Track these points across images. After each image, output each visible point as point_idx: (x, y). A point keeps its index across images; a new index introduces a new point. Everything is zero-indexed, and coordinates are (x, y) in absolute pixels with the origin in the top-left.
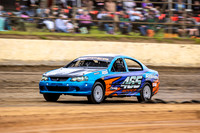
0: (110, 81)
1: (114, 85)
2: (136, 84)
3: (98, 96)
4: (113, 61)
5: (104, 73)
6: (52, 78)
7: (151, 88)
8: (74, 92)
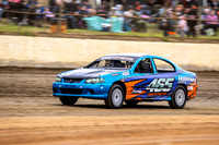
0: (133, 84)
1: (137, 87)
2: (166, 87)
3: (117, 100)
4: (138, 61)
5: (125, 74)
6: (66, 79)
7: (186, 92)
8: (89, 95)
